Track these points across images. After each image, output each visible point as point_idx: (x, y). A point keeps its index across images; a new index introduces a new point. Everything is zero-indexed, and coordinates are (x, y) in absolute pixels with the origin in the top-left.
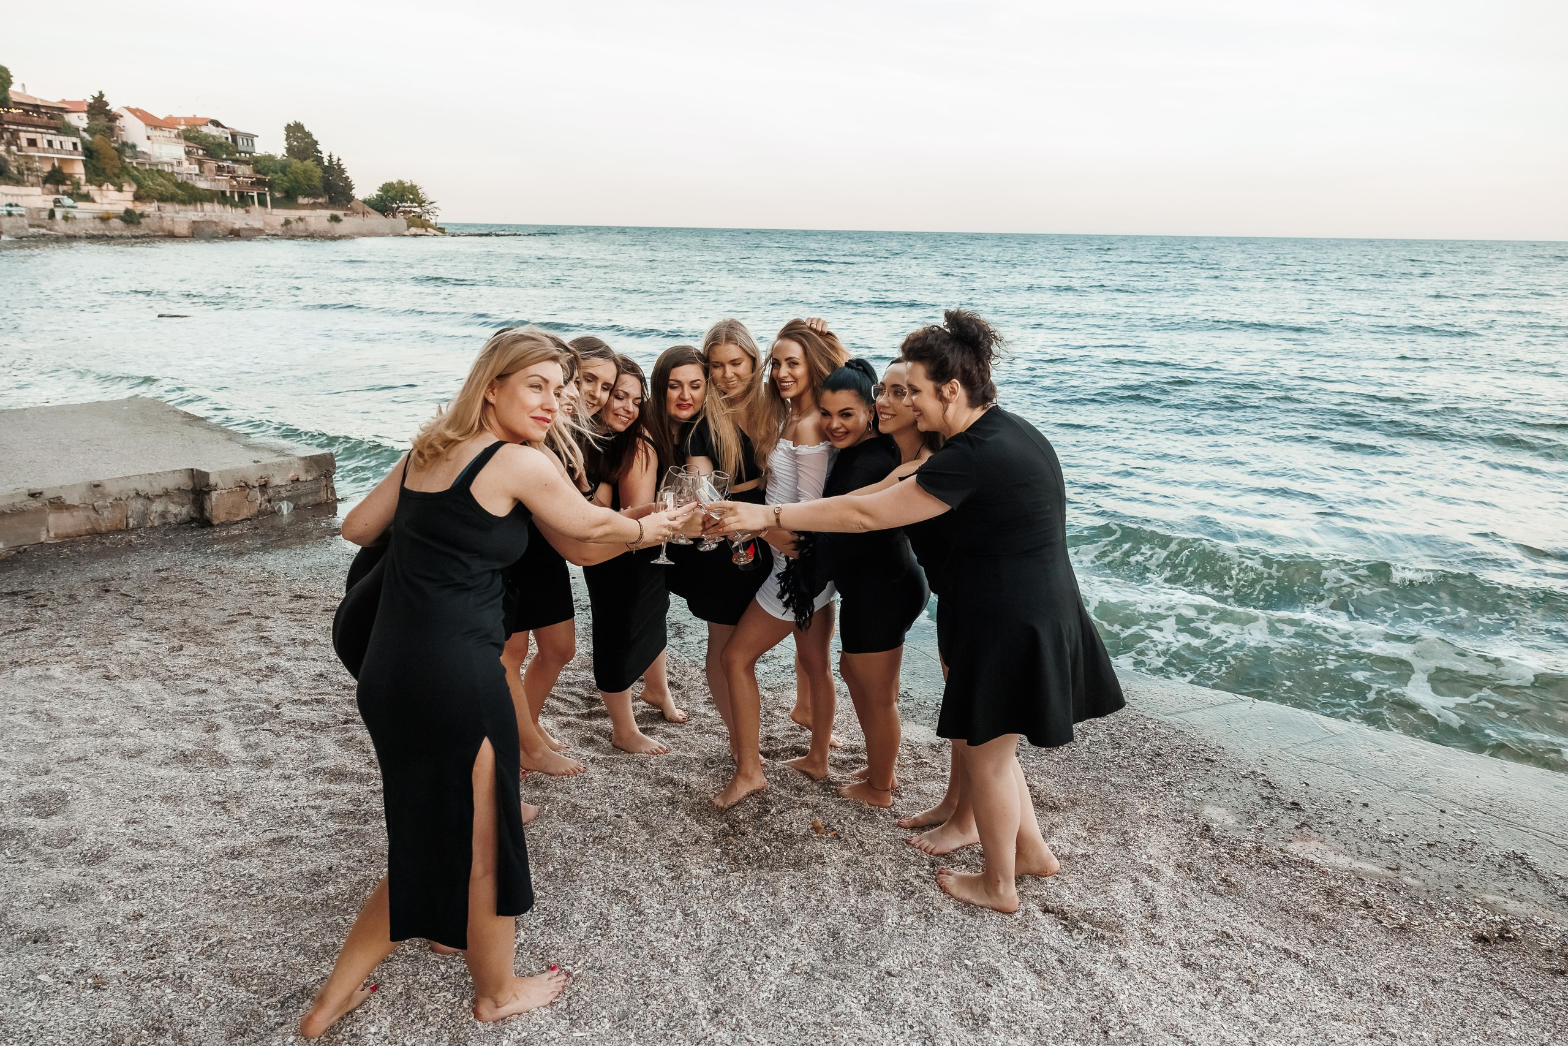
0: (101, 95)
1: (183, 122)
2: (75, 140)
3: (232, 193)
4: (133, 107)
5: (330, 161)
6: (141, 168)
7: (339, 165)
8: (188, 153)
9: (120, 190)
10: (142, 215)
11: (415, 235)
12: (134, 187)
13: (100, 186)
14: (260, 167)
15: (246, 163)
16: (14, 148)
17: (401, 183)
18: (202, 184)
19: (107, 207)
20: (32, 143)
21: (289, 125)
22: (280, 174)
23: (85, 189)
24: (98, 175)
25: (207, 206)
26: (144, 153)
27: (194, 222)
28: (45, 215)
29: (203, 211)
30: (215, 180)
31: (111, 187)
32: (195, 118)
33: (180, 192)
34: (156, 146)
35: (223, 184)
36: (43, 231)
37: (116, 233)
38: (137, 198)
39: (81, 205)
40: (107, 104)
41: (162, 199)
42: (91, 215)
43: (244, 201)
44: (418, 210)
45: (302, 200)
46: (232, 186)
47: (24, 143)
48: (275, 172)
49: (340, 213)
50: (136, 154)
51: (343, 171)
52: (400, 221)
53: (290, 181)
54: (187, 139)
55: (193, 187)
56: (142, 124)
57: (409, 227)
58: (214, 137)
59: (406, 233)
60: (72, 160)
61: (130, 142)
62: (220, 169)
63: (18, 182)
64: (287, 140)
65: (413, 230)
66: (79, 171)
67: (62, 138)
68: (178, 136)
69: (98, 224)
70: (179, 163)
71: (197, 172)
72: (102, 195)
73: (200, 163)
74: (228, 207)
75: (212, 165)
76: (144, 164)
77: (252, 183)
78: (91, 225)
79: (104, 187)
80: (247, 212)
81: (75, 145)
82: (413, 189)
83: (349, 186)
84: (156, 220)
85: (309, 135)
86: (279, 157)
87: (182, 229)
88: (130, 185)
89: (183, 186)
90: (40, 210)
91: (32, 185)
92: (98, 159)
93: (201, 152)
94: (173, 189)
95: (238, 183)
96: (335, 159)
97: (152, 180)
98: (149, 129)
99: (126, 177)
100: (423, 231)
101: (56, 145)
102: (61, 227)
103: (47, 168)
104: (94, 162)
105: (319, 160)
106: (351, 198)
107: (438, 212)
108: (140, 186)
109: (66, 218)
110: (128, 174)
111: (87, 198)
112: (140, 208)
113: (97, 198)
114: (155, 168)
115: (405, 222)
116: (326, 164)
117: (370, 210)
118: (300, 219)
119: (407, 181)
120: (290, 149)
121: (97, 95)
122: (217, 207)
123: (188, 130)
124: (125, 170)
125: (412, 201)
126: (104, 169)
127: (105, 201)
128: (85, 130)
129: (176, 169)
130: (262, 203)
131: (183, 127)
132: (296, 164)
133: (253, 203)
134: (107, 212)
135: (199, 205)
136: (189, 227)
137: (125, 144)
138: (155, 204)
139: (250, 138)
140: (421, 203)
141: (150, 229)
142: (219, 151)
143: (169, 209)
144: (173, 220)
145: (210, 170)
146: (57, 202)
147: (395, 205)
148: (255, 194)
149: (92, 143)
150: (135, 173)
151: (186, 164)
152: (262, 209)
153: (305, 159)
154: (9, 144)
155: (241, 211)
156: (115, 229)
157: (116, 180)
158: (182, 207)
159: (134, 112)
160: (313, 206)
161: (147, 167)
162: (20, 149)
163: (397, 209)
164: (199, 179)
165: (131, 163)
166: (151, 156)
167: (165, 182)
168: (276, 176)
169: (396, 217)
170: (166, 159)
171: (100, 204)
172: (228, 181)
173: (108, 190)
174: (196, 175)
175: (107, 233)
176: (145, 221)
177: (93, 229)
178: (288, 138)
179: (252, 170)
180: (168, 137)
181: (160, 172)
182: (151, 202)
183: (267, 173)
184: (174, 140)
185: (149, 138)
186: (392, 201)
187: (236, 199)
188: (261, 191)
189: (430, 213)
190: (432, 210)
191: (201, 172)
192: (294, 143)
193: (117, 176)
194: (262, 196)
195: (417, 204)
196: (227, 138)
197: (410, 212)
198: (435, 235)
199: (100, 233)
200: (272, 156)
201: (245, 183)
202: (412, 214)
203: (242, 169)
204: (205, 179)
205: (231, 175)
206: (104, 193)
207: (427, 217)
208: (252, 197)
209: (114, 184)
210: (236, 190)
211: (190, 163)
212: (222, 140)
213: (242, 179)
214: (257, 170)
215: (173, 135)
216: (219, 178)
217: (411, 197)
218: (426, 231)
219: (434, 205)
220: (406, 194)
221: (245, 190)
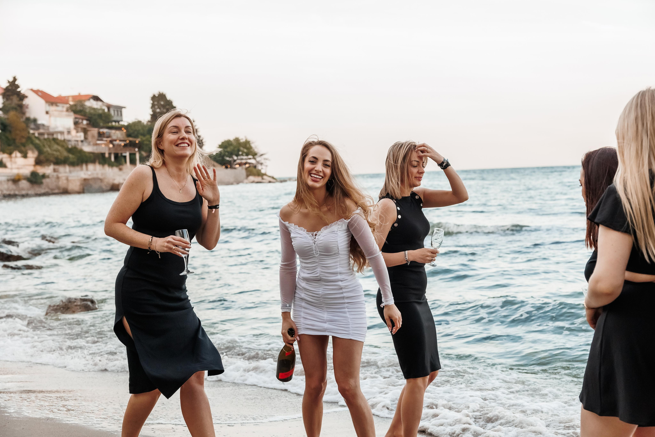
0: (15, 79)
1: (70, 99)
3: (110, 154)
4: (35, 89)
6: (42, 138)
8: (76, 123)
9: (25, 156)
10: (44, 176)
11: (253, 182)
12: (36, 154)
13: (10, 154)
14: (131, 131)
15: (119, 128)
17: (237, 140)
18: (87, 148)
19: (15, 171)
21: (154, 96)
22: (148, 136)
24: (9, 145)
25: (91, 167)
26: (43, 125)
27: (85, 180)
29: (87, 169)
30: (97, 144)
31: (19, 155)
32: (80, 95)
33: (71, 156)
34: (52, 119)
35: (103, 147)
37: (24, 192)
38: (38, 162)
40: (18, 87)
41: (58, 162)
42: (4, 178)
43: (119, 160)
44: (253, 161)
46: (110, 149)
48: (144, 135)
50: (38, 127)
52: (240, 171)
54: (75, 112)
55: (81, 151)
56: (42, 101)
57: (248, 176)
58: (94, 109)
59: (245, 181)
61: (32, 117)
62: (101, 135)
64: (152, 108)
65: (251, 178)
68: (67, 110)
69: (10, 185)
70: (69, 132)
71: (82, 138)
72: (11, 161)
73: (85, 131)
74: (106, 167)
75: (94, 131)
76: (42, 134)
77: (125, 145)
78: (5, 186)
79: (13, 155)
80: (121, 169)
82: (247, 144)
84: (54, 180)
85: (169, 102)
86: (145, 123)
88: (33, 152)
89: (74, 150)
92: (10, 132)
93: (85, 122)
94: (65, 154)
95: (114, 145)
97: (50, 147)
98: (47, 105)
99: (31, 146)
100: (259, 179)
104: (8, 134)
107: (267, 163)
108: (41, 153)
110: (32, 143)
112: (41, 170)
113: (8, 164)
114: (51, 137)
115: (244, 172)
117: (216, 164)
119: (242, 138)
120: (154, 116)
121: (11, 80)
122: (98, 166)
123: (75, 105)
124: (30, 139)
125: (247, 154)
126: (14, 140)
127: (14, 166)
129: (67, 137)
130: (133, 162)
131: (71, 103)
133: (126, 162)
134: (18, 175)
135: (84, 166)
136: (82, 184)
137: (28, 119)
138: (52, 167)
139: (119, 109)
140: (254, 155)
141: (49, 188)
142: (99, 120)
143: (64, 170)
144: (67, 179)
145: (93, 136)
147: (233, 159)
148: (127, 155)
149: (5, 119)
150: (37, 141)
151: (74, 132)
152: (132, 166)
155: (115, 169)
156: (23, 189)
157: (23, 148)
158: (72, 168)
159: (37, 92)
161: (46, 136)
163: (235, 161)
164: (85, 144)
165: (34, 134)
166: (48, 127)
167: (60, 148)
168: (144, 139)
169: (235, 168)
170: (60, 129)
171: (12, 169)
172: (107, 145)
173: (16, 157)
174: (82, 141)
175: (17, 193)
176: (45, 181)
177: (8, 189)
178: (153, 106)
179: (124, 135)
180: (62, 111)
181: (55, 140)
182: (49, 165)
183: (136, 137)
184: (65, 113)
185: (47, 113)
186: (231, 155)
187: (113, 159)
188: (133, 152)
189: (261, 164)
190: (262, 161)
191: (86, 138)
192: (158, 110)
193: (24, 145)
194: (132, 156)
195: (250, 157)
196: (104, 110)
197: (246, 163)
198: (270, 182)
199: (12, 193)
200: (140, 122)
201: (120, 145)
202: (247, 166)
203: (116, 134)
204: (89, 144)
205: (109, 139)
206: (13, 159)
207: (259, 167)
208: (125, 157)
209: (21, 152)
210: (113, 151)
211: (77, 132)
212: (100, 112)
213: (117, 142)
214: (129, 135)
215: (65, 109)
216: (99, 142)
217: (245, 151)
218: (263, 179)
219: (264, 157)
220: (242, 149)
221: (120, 151)
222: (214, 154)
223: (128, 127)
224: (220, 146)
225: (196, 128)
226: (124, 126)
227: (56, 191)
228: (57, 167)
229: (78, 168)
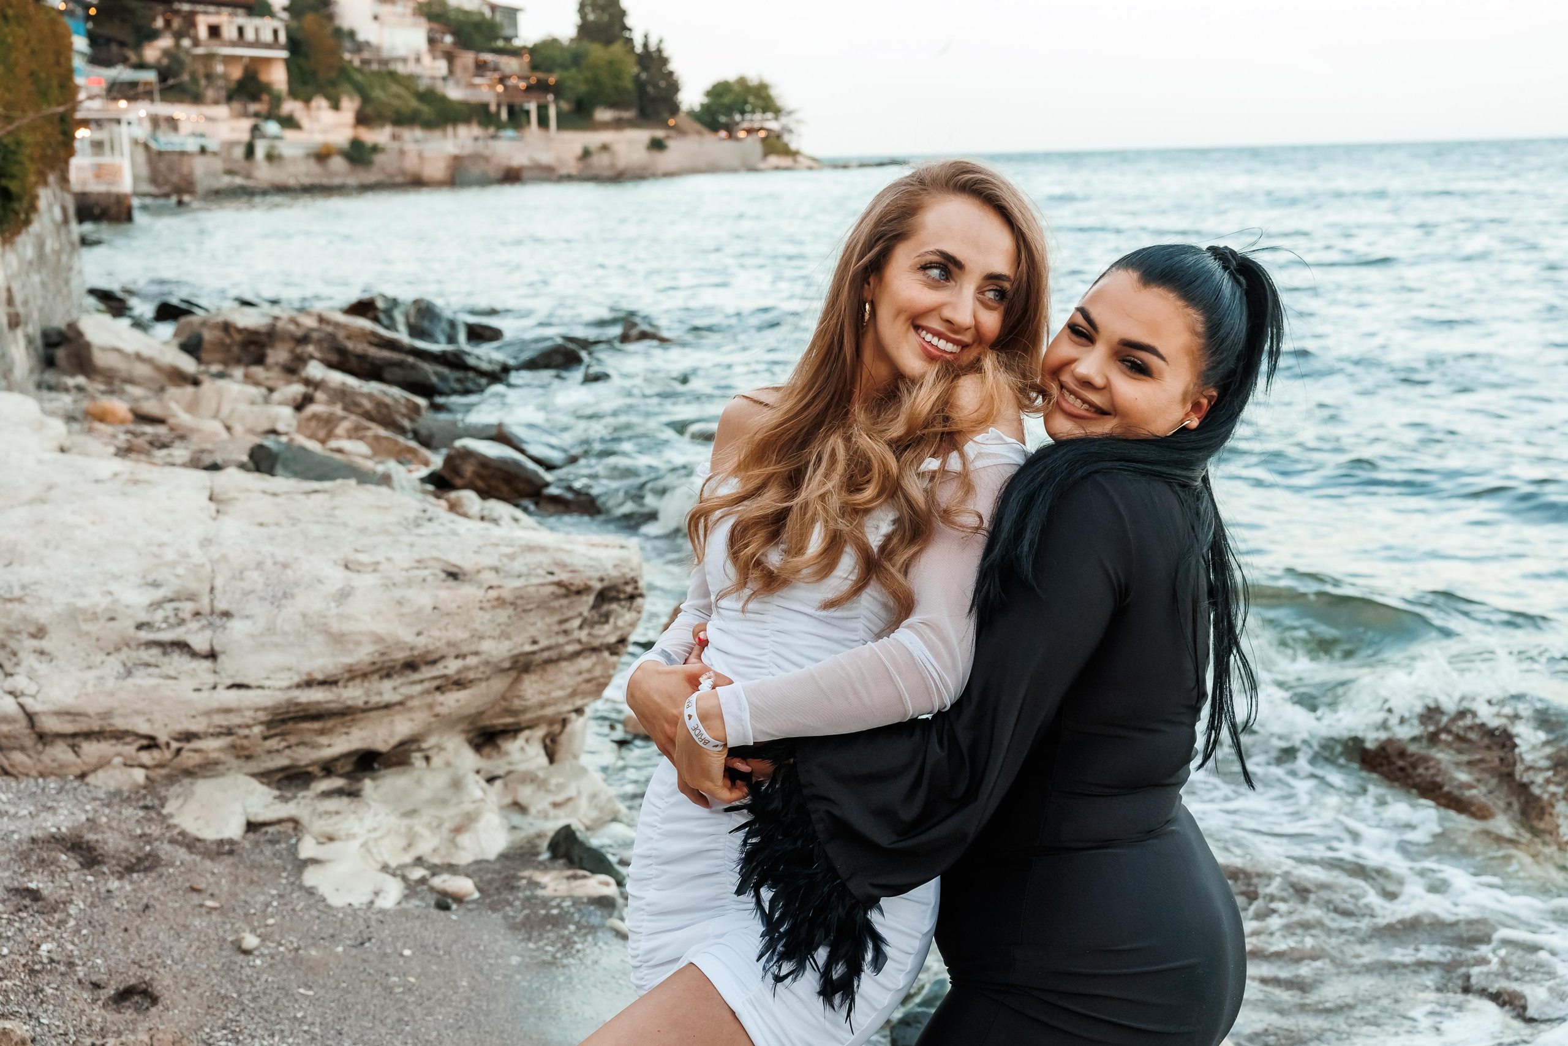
2: (276, 24)
3: (499, 106)
5: (645, 46)
6: (366, 68)
7: (659, 51)
8: (432, 41)
9: (336, 106)
10: (375, 149)
11: (777, 168)
12: (357, 102)
13: (307, 101)
14: (540, 59)
15: (516, 53)
16: (186, 43)
17: (742, 81)
18: (454, 93)
19: (322, 137)
20: (214, 31)
22: (574, 71)
23: (290, 107)
24: (306, 83)
25: (462, 130)
26: (367, 44)
27: (457, 159)
28: (239, 152)
29: (455, 136)
30: (473, 85)
31: (324, 103)
33: (424, 107)
34: (386, 31)
35: (486, 91)
36: (238, 181)
37: (337, 181)
38: (362, 119)
39: (290, 134)
41: (402, 120)
42: (299, 152)
43: (517, 118)
44: (773, 125)
45: (603, 115)
46: (498, 95)
47: (203, 32)
48: (564, 67)
49: (660, 134)
50: (360, 47)
51: (664, 61)
52: (749, 144)
53: (587, 81)
54: (430, 17)
55: (443, 99)
57: (766, 155)
58: (467, 12)
59: (762, 165)
60: (268, 61)
61: (346, 26)
62: (481, 68)
63: (196, 99)
64: (579, 11)
65: (773, 160)
66: (278, 77)
67: (257, 21)
68: (414, 14)
69: (313, 166)
70: (418, 60)
71: (445, 72)
72: (309, 116)
73: (450, 57)
74: (492, 131)
75: (467, 58)
76: (365, 62)
77: (529, 89)
78: (304, 167)
79: (314, 103)
80: (520, 137)
81: (275, 32)
82: (762, 90)
83: (674, 87)
84: (393, 156)
86: (567, 43)
87: (436, 169)
88: (351, 99)
89: (430, 96)
90: (231, 145)
91: (216, 102)
92: (308, 55)
93: (449, 39)
94: (414, 103)
95: (506, 87)
96: (653, 42)
97: (383, 88)
98: (375, 2)
99: (347, 87)
100: (788, 162)
101: (250, 35)
102: (264, 173)
103: (236, 73)
104: (302, 60)
105: (630, 45)
106: (674, 109)
108: (366, 99)
109: (270, 157)
110: (350, 80)
111: (289, 122)
112: (368, 136)
113: (305, 122)
114: (383, 68)
115: (758, 148)
116: (639, 49)
117: (701, 129)
118: (605, 148)
119: (753, 77)
120: (586, 30)
122: (476, 130)
123: (429, 4)
124: (344, 73)
125: (764, 111)
126: (314, 73)
127: (316, 126)
128: (285, 9)
129: (411, 68)
130: (543, 122)
132: (597, 52)
133: (529, 121)
134: (325, 145)
135: (450, 130)
136: (449, 167)
137: (338, 32)
138: (390, 129)
139: (512, 13)
140: (777, 112)
141: (385, 172)
142: (474, 36)
143: (412, 136)
144: (421, 156)
145: (465, 69)
146: (255, 129)
147: (733, 119)
148: (532, 107)
149: (295, 29)
150: (358, 77)
151: (427, 59)
152: (544, 132)
153: (608, 42)
154: (178, 36)
155: (511, 137)
156: (336, 174)
157: (331, 90)
158: (426, 134)
160: (618, 124)
161: (375, 67)
162: (196, 43)
163: (737, 124)
164: (451, 83)
165: (350, 62)
166: (378, 49)
167: (402, 91)
168: (565, 74)
169: (738, 139)
170: (402, 52)
171: (311, 132)
172: (492, 87)
173: (319, 108)
174: (444, 79)
175: (325, 181)
176: (379, 158)
177: (307, 175)
178: (582, 7)
179: (526, 67)
180: (403, 15)
181: (392, 74)
182: (382, 126)
183: (549, 70)
184: (409, 20)
185: (376, 18)
186: (729, 110)
187: (504, 115)
188: (542, 101)
189: (790, 131)
190: (792, 126)
191: (451, 71)
192: (591, 17)
193: (333, 83)
194: (542, 110)
195: (769, 115)
196: (482, 14)
197: (762, 129)
198: (810, 168)
199: (316, 181)
200: (554, 42)
201: (516, 88)
202: (762, 134)
203: (511, 65)
204: (457, 83)
205: (497, 75)
206: (314, 113)
207: (786, 138)
208: (528, 113)
209: (328, 97)
210: (504, 100)
211: (434, 58)
212: (477, 18)
213: (513, 81)
214: (534, 67)
215: (409, 11)
216: (478, 81)
217: (760, 103)
218: (795, 161)
219: (795, 116)
220: (751, 99)
221: (517, 100)
222: (697, 108)
223: (533, 51)
224: (709, 94)
225: (666, 54)
226: (524, 48)
227: (399, 179)
228: (398, 130)
229: (437, 134)
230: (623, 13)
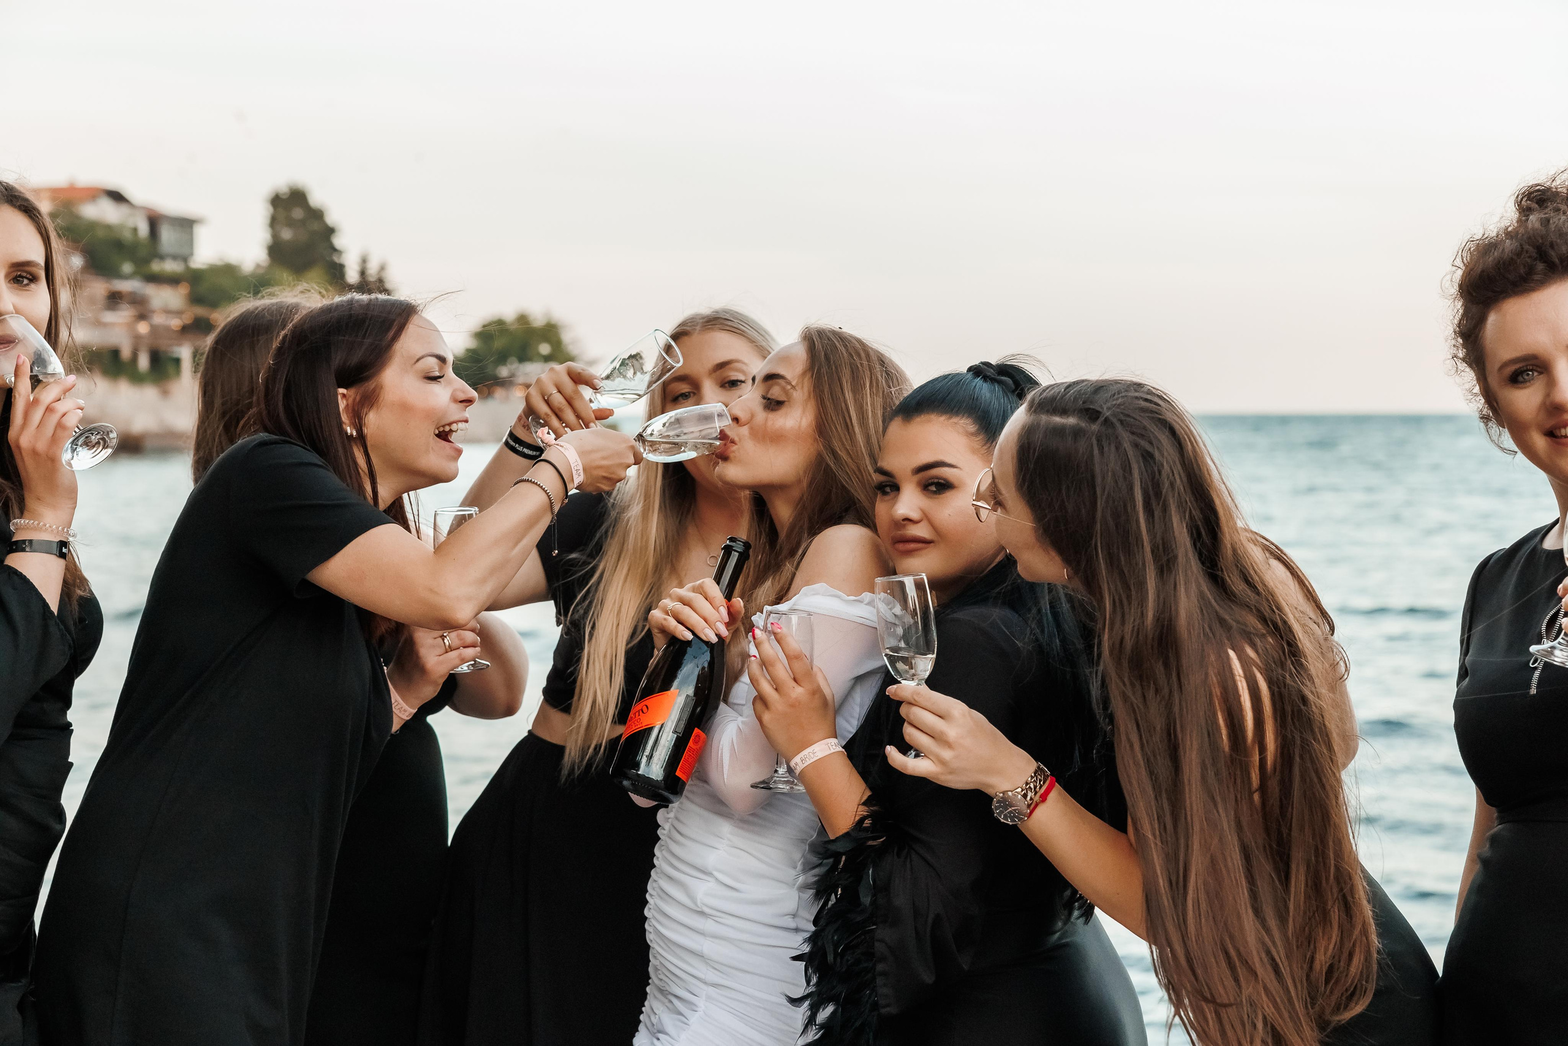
3: (136, 351)
5: (363, 273)
7: (380, 280)
14: (202, 290)
15: (172, 280)
17: (523, 319)
21: (277, 194)
30: (102, 323)
32: (74, 188)
35: (118, 331)
43: (162, 367)
46: (137, 338)
58: (109, 227)
62: (114, 299)
64: (270, 227)
74: (123, 385)
75: (99, 288)
77: (183, 329)
80: (165, 393)
82: (550, 332)
85: (317, 215)
86: (249, 268)
93: (77, 262)
95: (151, 327)
96: (372, 269)
105: (336, 273)
119: (538, 318)
120: (276, 250)
122: (100, 383)
125: (547, 358)
133: (181, 373)
139: (186, 226)
142: (117, 257)
145: (93, 302)
147: (504, 372)
148: (186, 353)
153: (305, 268)
155: (149, 393)
172: (128, 325)
178: (274, 222)
179: (184, 299)
186: (503, 357)
187: (144, 362)
192: (287, 234)
196: (136, 229)
200: (231, 266)
201: (166, 327)
203: (161, 296)
204: (83, 321)
205: (139, 310)
208: (177, 361)
210: (147, 344)
212: (126, 235)
213: (163, 319)
214: (195, 299)
216: (108, 317)
217: (545, 348)
220: (535, 343)
221: (163, 344)
224: (479, 337)
230: (331, 231)
